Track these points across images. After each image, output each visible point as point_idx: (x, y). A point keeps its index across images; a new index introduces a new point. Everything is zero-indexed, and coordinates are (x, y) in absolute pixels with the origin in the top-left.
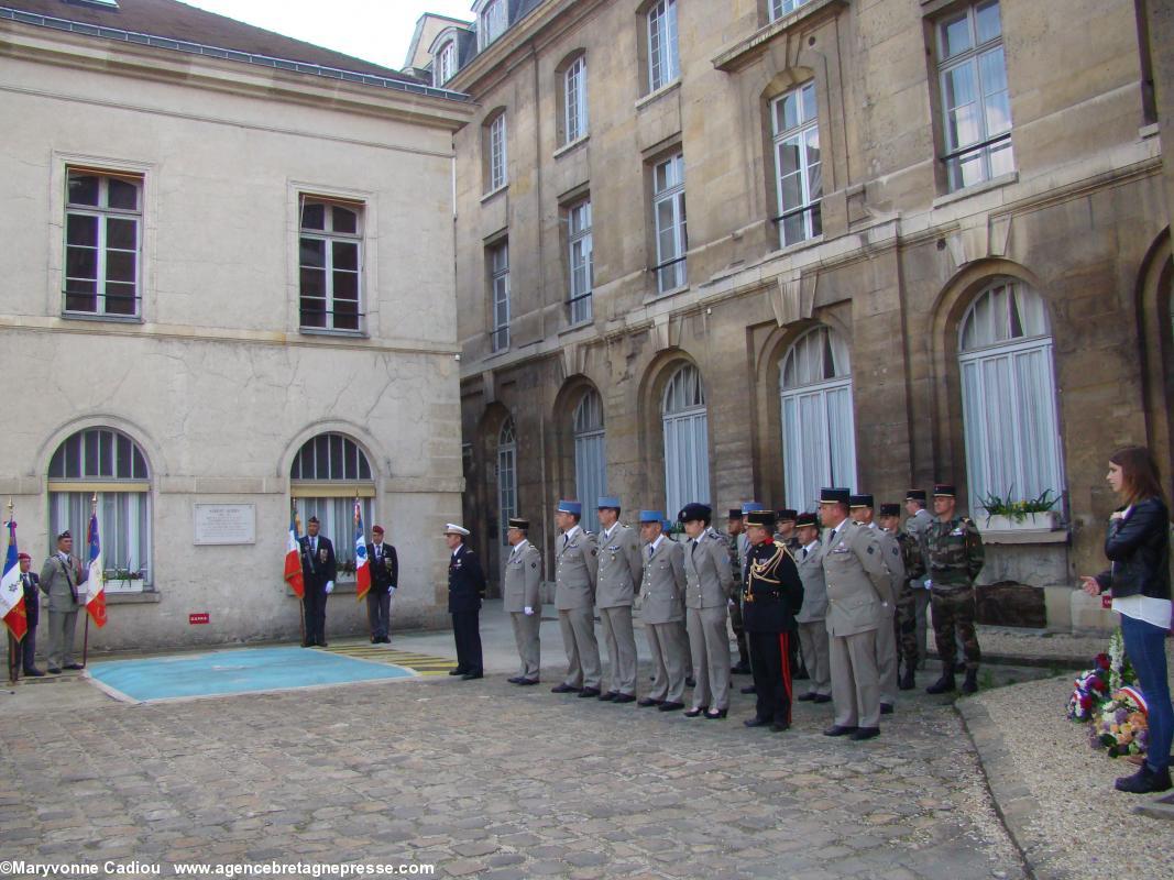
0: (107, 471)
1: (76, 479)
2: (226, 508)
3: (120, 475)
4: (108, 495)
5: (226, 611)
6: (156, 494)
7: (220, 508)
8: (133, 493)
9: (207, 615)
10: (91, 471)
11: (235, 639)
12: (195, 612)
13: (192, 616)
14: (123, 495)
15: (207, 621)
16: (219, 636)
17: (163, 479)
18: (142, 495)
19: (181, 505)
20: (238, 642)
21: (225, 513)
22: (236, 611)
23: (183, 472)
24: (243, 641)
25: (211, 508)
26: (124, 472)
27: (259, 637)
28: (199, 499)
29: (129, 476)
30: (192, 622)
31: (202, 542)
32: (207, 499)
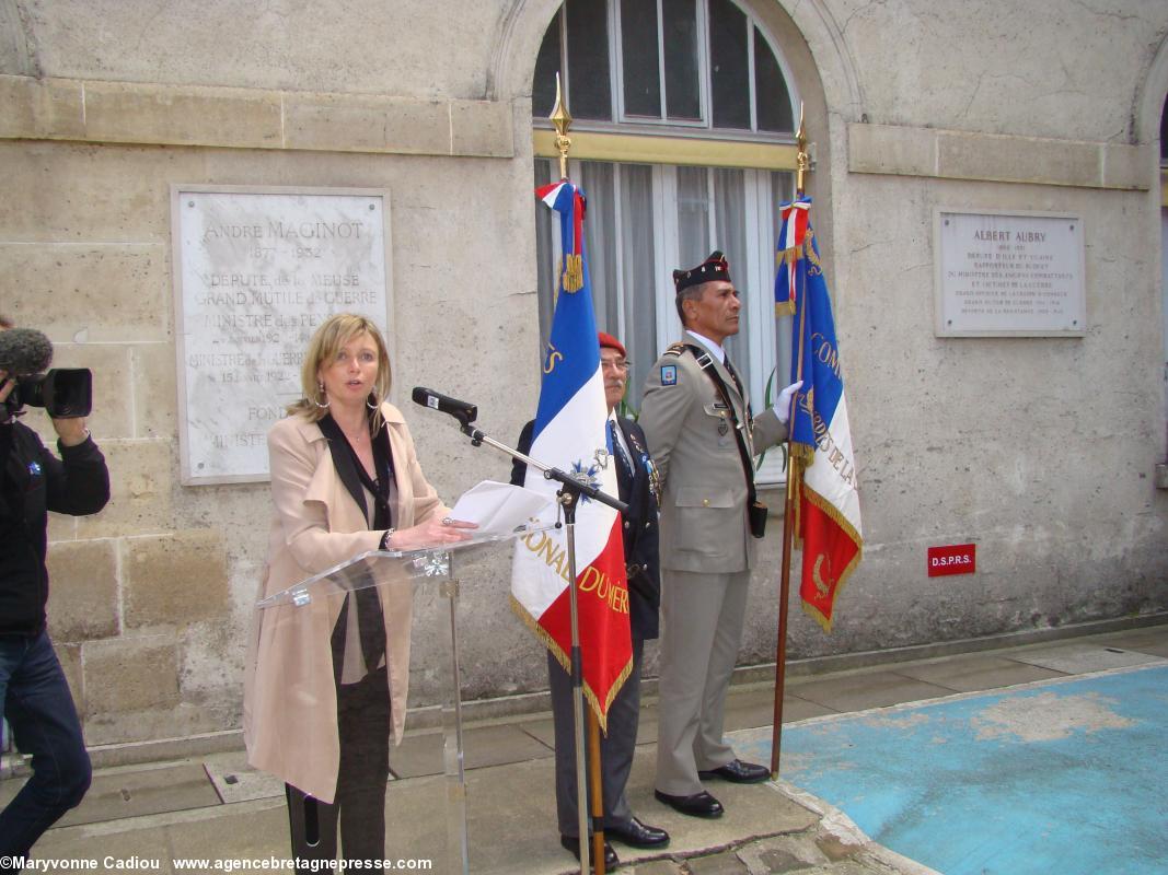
0: (685, 106)
1: (599, 125)
2: (1015, 227)
3: (719, 120)
4: (690, 176)
5: (1016, 536)
6: (838, 175)
7: (1001, 226)
8: (757, 171)
9: (969, 550)
10: (641, 102)
11: (1035, 619)
12: (941, 540)
13: (934, 552)
14: (731, 177)
15: (970, 568)
16: (999, 610)
17: (857, 130)
18: (780, 180)
19: (899, 210)
20: (1044, 627)
21: (1013, 242)
22: (1041, 534)
23: (906, 114)
24: (1054, 621)
25: (977, 225)
26: (730, 113)
27: (1090, 611)
28: (947, 197)
29: (744, 123)
30: (934, 572)
31: (958, 329)
32: (966, 198)
